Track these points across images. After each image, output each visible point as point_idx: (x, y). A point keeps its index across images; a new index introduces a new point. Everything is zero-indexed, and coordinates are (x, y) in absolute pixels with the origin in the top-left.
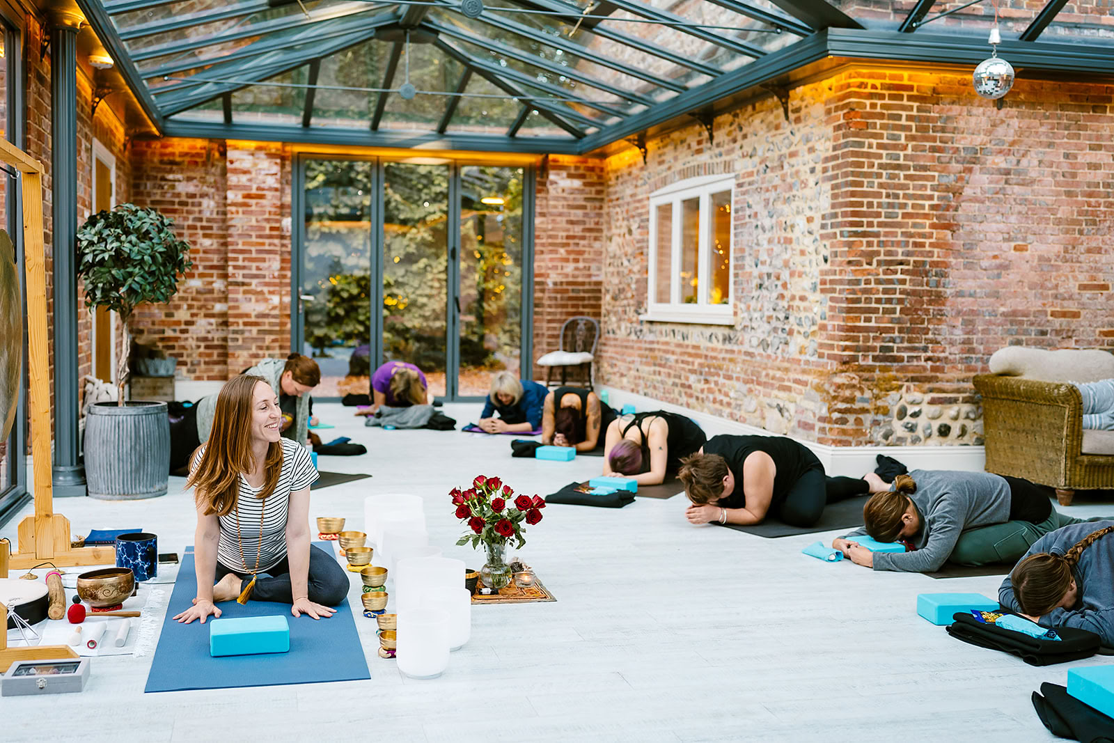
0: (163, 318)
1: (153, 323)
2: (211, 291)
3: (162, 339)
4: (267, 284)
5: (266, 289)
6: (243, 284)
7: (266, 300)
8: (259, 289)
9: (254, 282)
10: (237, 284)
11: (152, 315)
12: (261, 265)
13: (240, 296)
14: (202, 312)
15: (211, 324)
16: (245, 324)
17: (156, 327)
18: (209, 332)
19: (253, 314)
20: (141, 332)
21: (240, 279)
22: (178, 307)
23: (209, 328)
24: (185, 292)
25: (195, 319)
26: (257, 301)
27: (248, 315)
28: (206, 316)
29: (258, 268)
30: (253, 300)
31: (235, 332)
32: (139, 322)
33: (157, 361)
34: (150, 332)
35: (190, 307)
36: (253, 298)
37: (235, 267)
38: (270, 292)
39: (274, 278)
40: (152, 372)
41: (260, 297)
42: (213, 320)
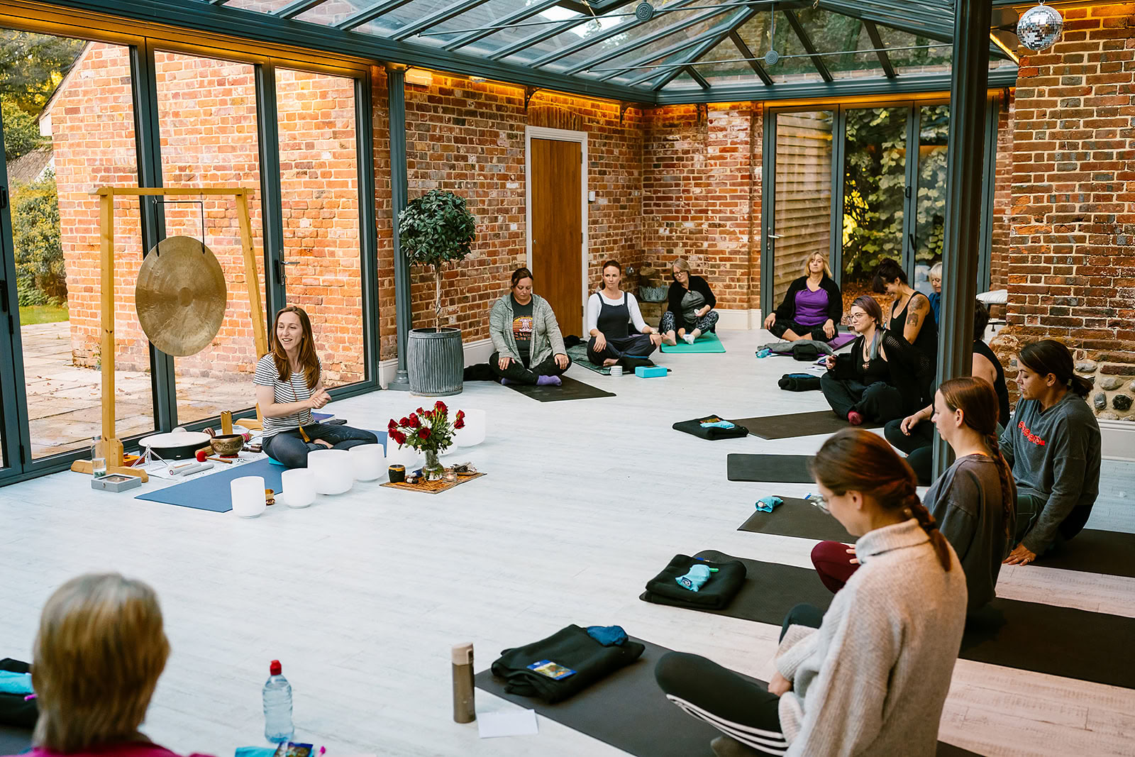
0: (665, 254)
1: (658, 259)
2: (701, 232)
3: (664, 271)
4: (738, 226)
5: (737, 230)
6: (720, 225)
7: (738, 239)
8: (732, 230)
9: (728, 223)
10: (715, 225)
11: (657, 251)
12: (734, 209)
13: (717, 236)
14: (694, 249)
15: (700, 259)
16: (721, 260)
17: (660, 261)
18: (699, 266)
19: (727, 250)
20: (649, 265)
21: (717, 221)
22: (676, 245)
23: (699, 262)
24: (681, 232)
25: (688, 254)
26: (730, 240)
27: (723, 252)
28: (697, 252)
29: (732, 212)
30: (727, 239)
31: (713, 266)
32: (648, 257)
33: (649, 289)
34: (655, 265)
35: (685, 245)
36: (727, 237)
37: (713, 212)
38: (740, 232)
39: (744, 220)
40: (647, 298)
41: (733, 236)
42: (701, 256)
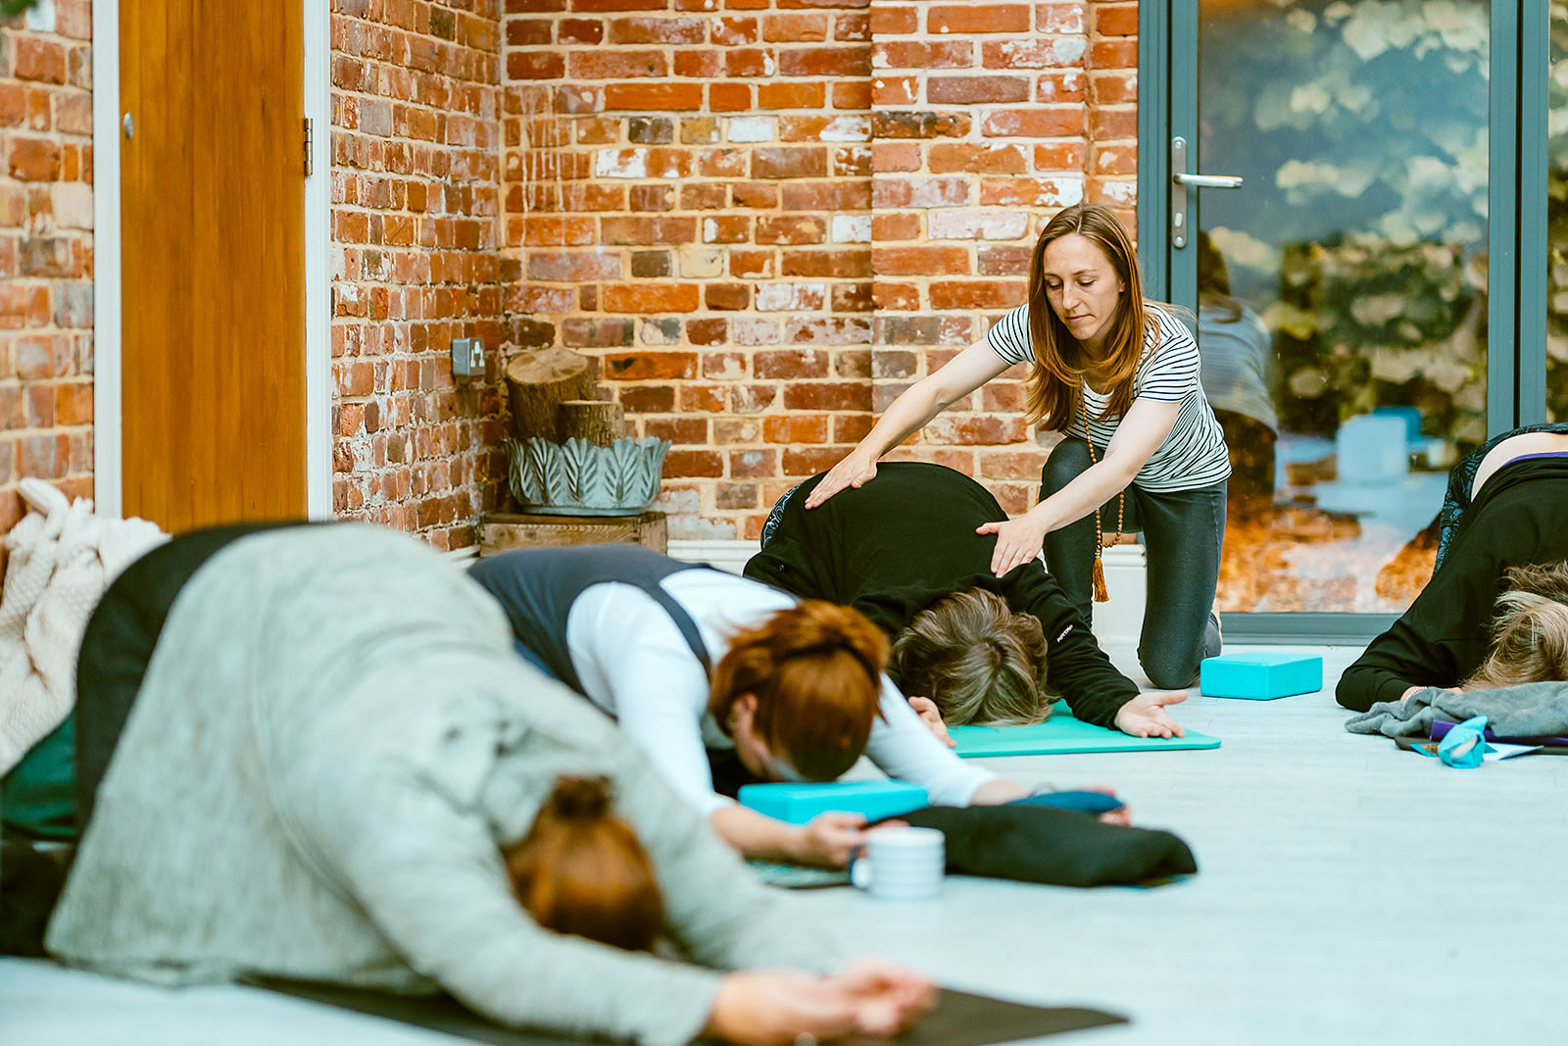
0: (627, 278)
1: (588, 304)
2: (814, 164)
3: (623, 366)
4: (1031, 124)
5: (1026, 146)
6: (934, 125)
7: (1028, 193)
8: (998, 145)
9: (979, 114)
10: (908, 126)
11: (581, 268)
12: (1011, 42)
13: (921, 179)
14: (780, 250)
15: (812, 301)
16: (942, 297)
17: (600, 317)
18: (805, 334)
19: (974, 250)
20: (539, 336)
21: (921, 105)
22: (681, 233)
23: (808, 315)
24: (709, 168)
25: (749, 279)
26: (991, 198)
27: (949, 259)
28: (794, 267)
29: (995, 57)
30: (975, 192)
31: (899, 331)
32: (532, 294)
33: (577, 451)
34: (571, 336)
35: (730, 230)
36: (974, 181)
37: (899, 55)
38: (1042, 158)
39: (1062, 93)
40: (560, 500)
41: (1003, 180)
42: (820, 285)
